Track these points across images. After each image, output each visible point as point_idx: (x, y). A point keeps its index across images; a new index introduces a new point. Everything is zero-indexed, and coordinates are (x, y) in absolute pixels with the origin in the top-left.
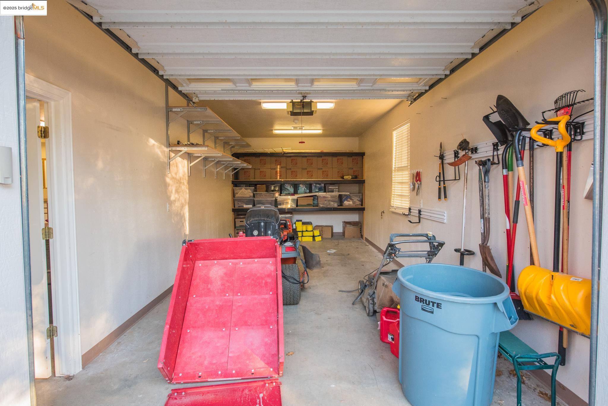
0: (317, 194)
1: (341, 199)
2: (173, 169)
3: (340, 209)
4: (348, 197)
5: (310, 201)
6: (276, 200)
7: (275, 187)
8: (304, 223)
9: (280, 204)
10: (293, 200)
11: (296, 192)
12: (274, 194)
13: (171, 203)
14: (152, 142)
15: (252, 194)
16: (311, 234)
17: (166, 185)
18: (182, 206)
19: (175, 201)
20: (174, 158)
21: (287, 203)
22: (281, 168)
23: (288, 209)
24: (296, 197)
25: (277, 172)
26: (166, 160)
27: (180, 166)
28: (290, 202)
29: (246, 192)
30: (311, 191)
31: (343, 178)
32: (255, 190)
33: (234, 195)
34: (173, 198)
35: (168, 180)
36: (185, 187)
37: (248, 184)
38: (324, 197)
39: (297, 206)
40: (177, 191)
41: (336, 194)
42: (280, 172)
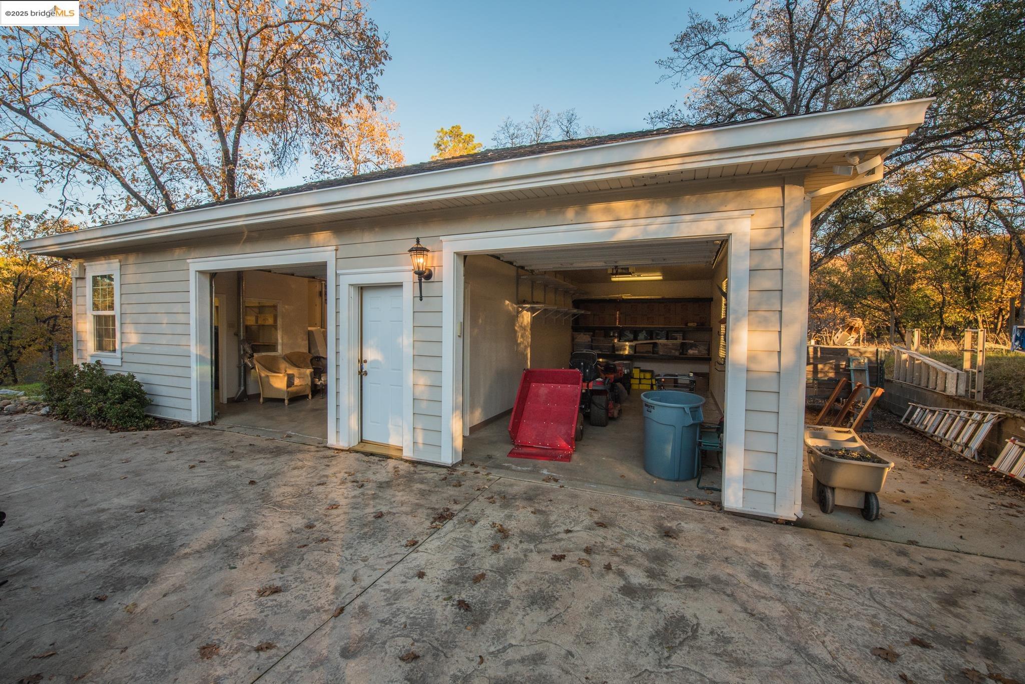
0: (657, 341)
1: (684, 347)
2: (520, 319)
3: (682, 357)
4: (692, 346)
5: (650, 348)
6: (613, 346)
7: (614, 333)
8: (642, 371)
9: (618, 350)
10: (630, 347)
11: (635, 339)
12: (613, 340)
13: (518, 345)
14: (507, 302)
15: (590, 339)
16: (649, 382)
17: (515, 332)
18: (526, 347)
19: (520, 343)
20: (522, 311)
21: (625, 349)
22: (621, 313)
23: (626, 355)
24: (633, 343)
25: (616, 318)
26: (515, 314)
27: (525, 317)
28: (627, 348)
29: (584, 338)
30: (651, 339)
31: (686, 325)
32: (593, 336)
33: (573, 339)
34: (519, 341)
35: (516, 328)
36: (528, 333)
37: (587, 329)
38: (665, 345)
39: (635, 352)
40: (522, 336)
41: (679, 341)
42: (619, 317)
